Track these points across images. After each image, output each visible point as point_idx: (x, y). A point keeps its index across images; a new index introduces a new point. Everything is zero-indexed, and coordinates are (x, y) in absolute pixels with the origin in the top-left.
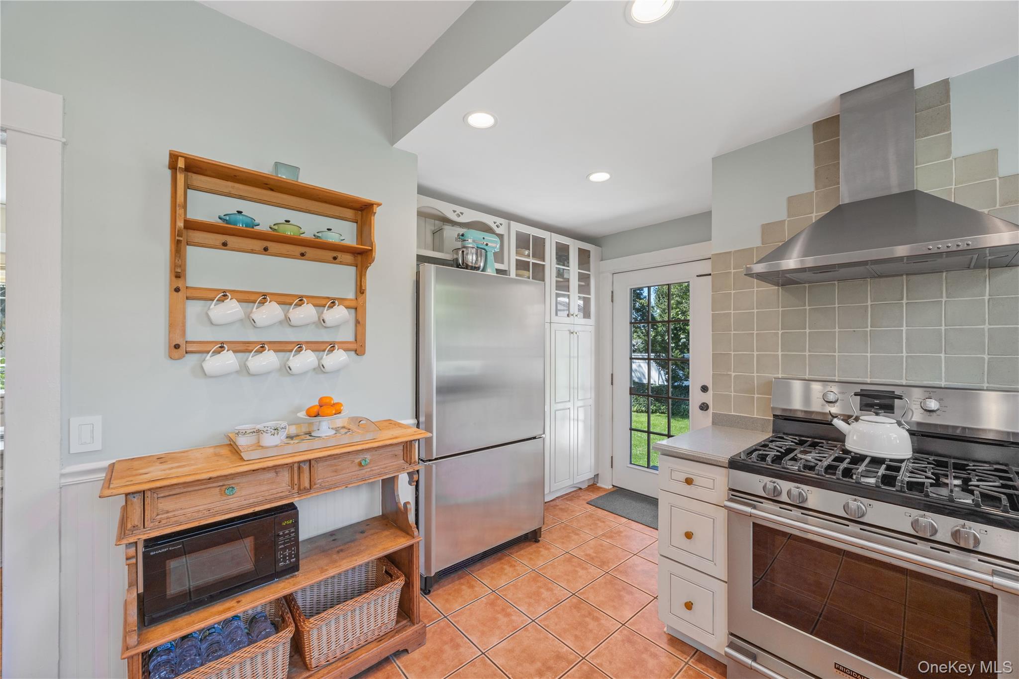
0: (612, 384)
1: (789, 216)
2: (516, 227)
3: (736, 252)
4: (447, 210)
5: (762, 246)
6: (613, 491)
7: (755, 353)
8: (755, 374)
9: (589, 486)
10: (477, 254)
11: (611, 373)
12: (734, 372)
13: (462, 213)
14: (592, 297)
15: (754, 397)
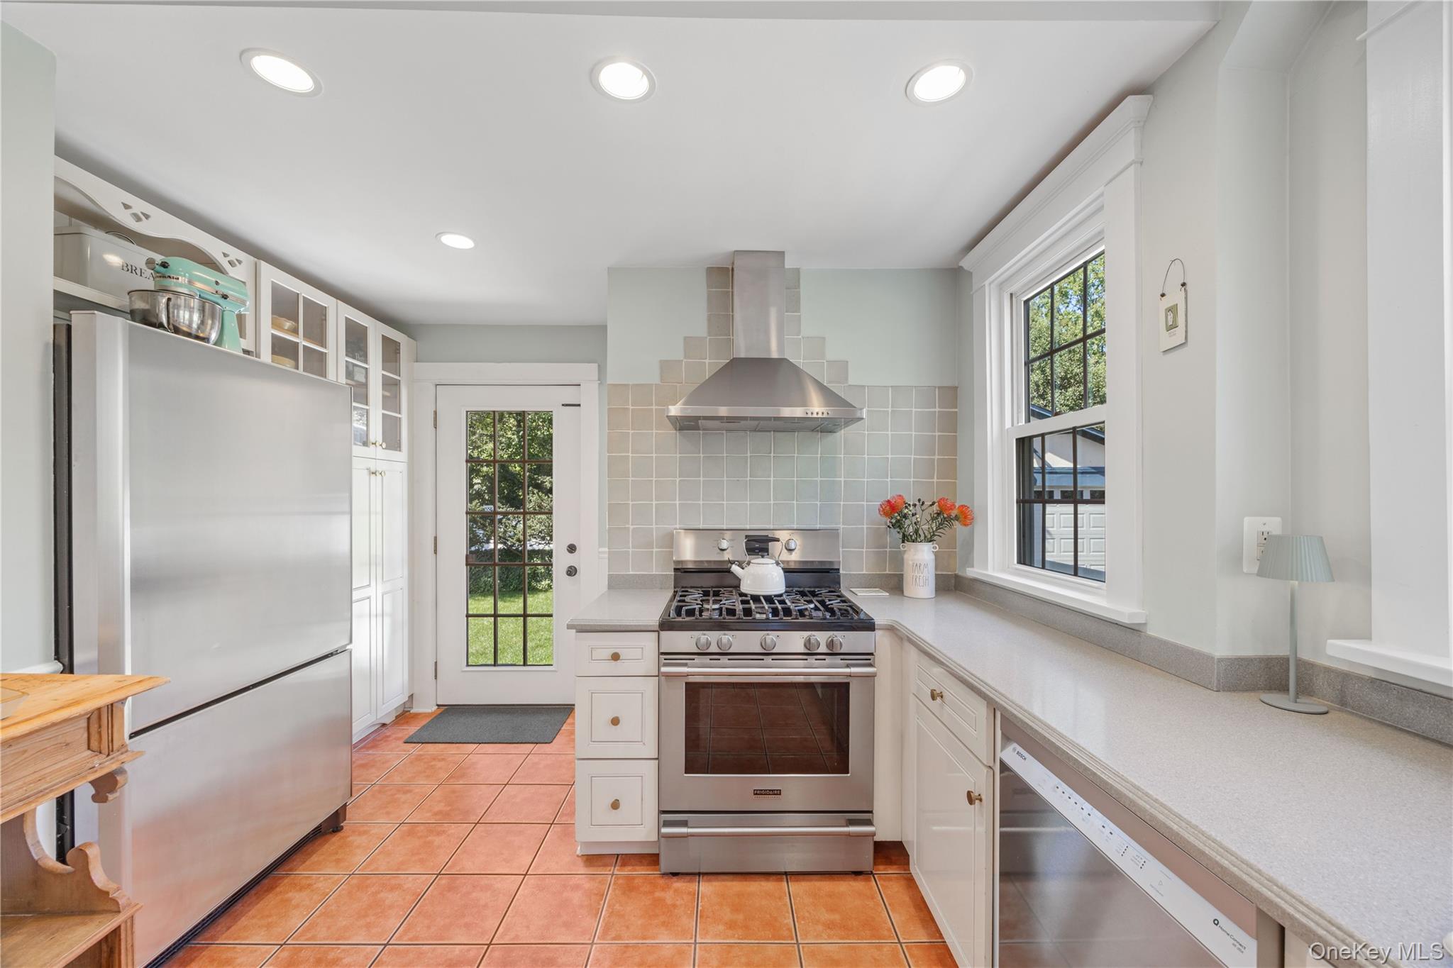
0: (435, 552)
1: (685, 358)
2: (271, 274)
3: (633, 385)
4: (110, 200)
5: (660, 383)
6: (441, 713)
7: (654, 503)
8: (654, 526)
9: (397, 717)
10: (202, 310)
11: (434, 535)
12: (632, 525)
13: (147, 217)
14: (404, 416)
15: (652, 551)
